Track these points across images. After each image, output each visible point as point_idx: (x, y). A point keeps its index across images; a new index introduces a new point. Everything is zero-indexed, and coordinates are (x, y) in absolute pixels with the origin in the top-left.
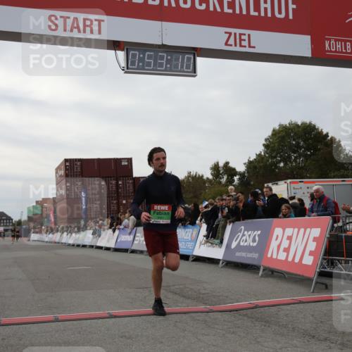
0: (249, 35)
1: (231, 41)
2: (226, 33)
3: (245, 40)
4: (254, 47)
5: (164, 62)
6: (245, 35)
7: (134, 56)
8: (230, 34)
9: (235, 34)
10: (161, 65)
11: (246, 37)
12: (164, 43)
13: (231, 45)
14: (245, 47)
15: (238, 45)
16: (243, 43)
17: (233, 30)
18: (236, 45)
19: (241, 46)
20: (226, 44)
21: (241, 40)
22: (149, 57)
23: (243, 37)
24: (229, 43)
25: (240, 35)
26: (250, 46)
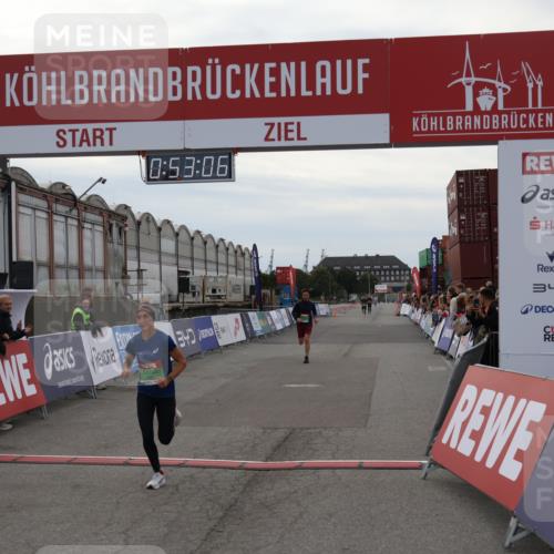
0: (299, 124)
1: (274, 134)
2: (266, 124)
3: (292, 131)
4: (305, 139)
5: (192, 167)
6: (292, 123)
7: (156, 163)
8: (272, 125)
9: (279, 124)
10: (189, 172)
11: (294, 127)
12: (187, 147)
13: (273, 140)
14: (292, 139)
15: (283, 138)
16: (290, 135)
17: (275, 120)
18: (279, 139)
19: (287, 139)
20: (267, 139)
21: (287, 131)
22: (174, 163)
23: (290, 127)
24: (271, 137)
25: (286, 124)
26: (299, 138)
